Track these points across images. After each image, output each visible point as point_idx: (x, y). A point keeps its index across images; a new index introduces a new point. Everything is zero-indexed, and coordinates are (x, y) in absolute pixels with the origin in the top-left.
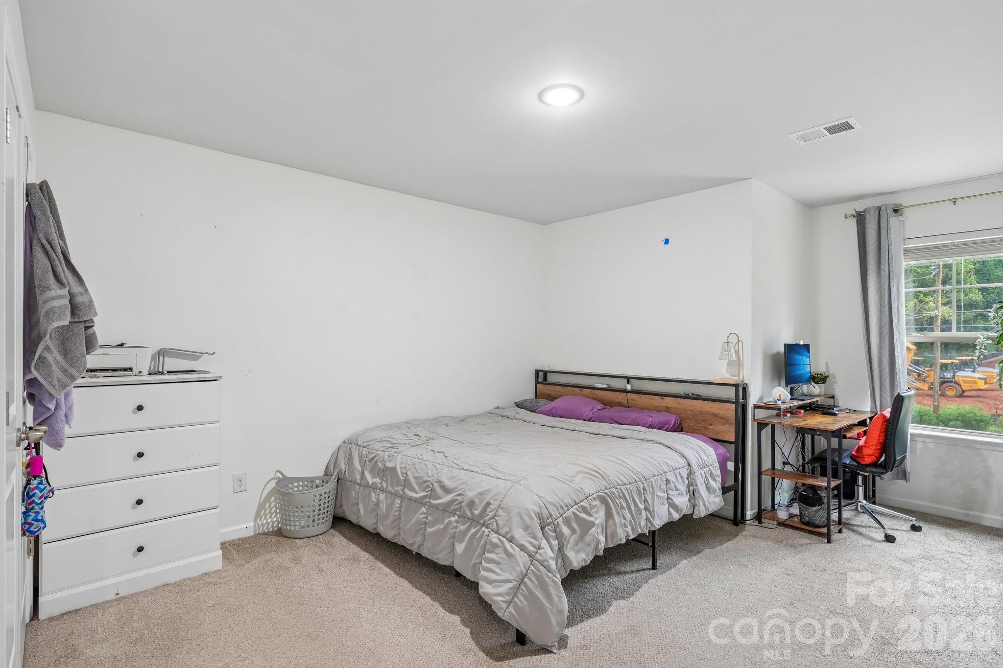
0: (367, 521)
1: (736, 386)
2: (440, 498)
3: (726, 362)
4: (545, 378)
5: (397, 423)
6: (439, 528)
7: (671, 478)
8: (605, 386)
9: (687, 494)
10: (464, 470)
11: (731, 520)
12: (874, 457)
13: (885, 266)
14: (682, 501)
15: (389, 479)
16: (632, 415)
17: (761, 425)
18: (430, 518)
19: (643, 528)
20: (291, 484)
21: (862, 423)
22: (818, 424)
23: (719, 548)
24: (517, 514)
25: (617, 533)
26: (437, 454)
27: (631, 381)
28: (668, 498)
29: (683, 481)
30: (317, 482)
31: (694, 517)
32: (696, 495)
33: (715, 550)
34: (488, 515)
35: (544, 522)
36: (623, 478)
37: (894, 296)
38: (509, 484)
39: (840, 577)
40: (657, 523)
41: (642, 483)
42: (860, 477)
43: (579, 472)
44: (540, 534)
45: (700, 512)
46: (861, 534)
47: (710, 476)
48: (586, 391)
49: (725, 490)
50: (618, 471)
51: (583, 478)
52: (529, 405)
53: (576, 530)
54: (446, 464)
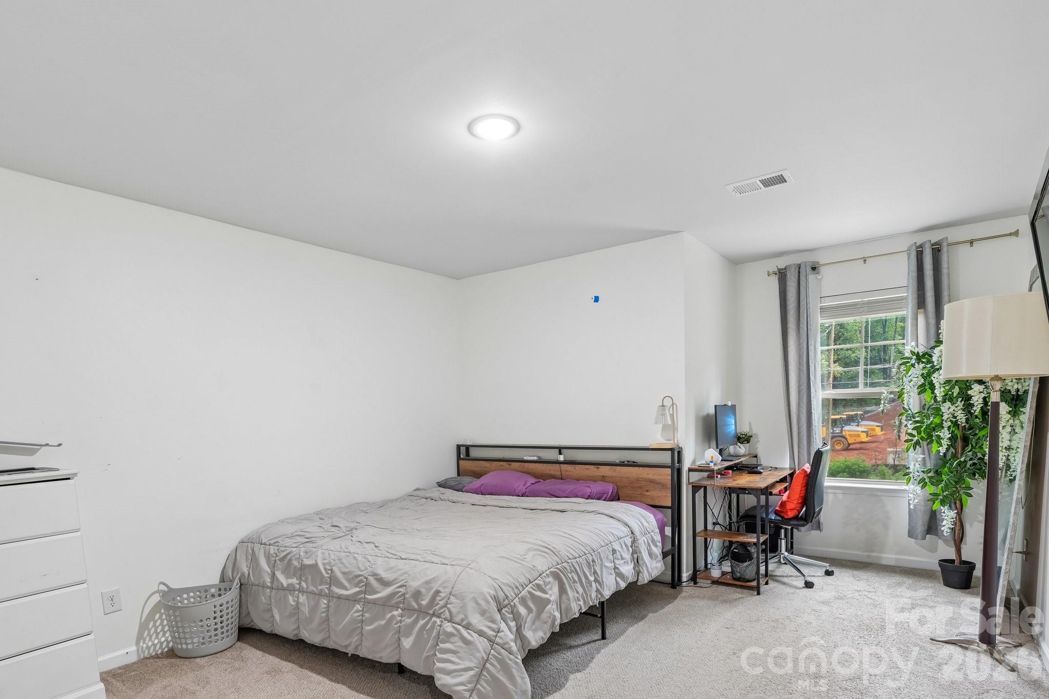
0: (286, 629)
1: (672, 450)
2: (377, 592)
3: (661, 426)
4: (468, 454)
5: (305, 515)
6: (380, 624)
7: (617, 547)
8: (535, 458)
9: (631, 562)
10: (402, 559)
11: (669, 584)
12: (796, 511)
13: (804, 324)
14: (628, 569)
15: (310, 577)
16: (570, 487)
17: (695, 488)
18: (367, 615)
19: (594, 600)
20: (179, 596)
21: (783, 480)
22: (748, 483)
23: (661, 612)
24: (471, 600)
25: (571, 608)
26: (366, 545)
27: (563, 451)
28: (615, 568)
29: (628, 550)
30: (213, 590)
31: (639, 584)
32: (640, 561)
33: (658, 613)
34: (438, 604)
35: (500, 605)
36: (573, 552)
37: (811, 354)
38: (459, 569)
39: (773, 624)
40: (606, 593)
41: (591, 554)
42: (783, 531)
43: (529, 550)
44: (498, 617)
45: (644, 578)
46: (784, 583)
47: (652, 542)
48: (515, 465)
49: (665, 555)
50: (567, 546)
51: (534, 555)
52: (453, 484)
53: (533, 610)
54: (379, 555)
